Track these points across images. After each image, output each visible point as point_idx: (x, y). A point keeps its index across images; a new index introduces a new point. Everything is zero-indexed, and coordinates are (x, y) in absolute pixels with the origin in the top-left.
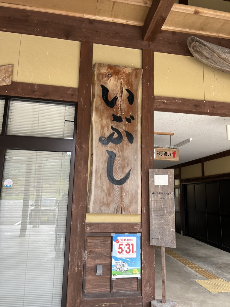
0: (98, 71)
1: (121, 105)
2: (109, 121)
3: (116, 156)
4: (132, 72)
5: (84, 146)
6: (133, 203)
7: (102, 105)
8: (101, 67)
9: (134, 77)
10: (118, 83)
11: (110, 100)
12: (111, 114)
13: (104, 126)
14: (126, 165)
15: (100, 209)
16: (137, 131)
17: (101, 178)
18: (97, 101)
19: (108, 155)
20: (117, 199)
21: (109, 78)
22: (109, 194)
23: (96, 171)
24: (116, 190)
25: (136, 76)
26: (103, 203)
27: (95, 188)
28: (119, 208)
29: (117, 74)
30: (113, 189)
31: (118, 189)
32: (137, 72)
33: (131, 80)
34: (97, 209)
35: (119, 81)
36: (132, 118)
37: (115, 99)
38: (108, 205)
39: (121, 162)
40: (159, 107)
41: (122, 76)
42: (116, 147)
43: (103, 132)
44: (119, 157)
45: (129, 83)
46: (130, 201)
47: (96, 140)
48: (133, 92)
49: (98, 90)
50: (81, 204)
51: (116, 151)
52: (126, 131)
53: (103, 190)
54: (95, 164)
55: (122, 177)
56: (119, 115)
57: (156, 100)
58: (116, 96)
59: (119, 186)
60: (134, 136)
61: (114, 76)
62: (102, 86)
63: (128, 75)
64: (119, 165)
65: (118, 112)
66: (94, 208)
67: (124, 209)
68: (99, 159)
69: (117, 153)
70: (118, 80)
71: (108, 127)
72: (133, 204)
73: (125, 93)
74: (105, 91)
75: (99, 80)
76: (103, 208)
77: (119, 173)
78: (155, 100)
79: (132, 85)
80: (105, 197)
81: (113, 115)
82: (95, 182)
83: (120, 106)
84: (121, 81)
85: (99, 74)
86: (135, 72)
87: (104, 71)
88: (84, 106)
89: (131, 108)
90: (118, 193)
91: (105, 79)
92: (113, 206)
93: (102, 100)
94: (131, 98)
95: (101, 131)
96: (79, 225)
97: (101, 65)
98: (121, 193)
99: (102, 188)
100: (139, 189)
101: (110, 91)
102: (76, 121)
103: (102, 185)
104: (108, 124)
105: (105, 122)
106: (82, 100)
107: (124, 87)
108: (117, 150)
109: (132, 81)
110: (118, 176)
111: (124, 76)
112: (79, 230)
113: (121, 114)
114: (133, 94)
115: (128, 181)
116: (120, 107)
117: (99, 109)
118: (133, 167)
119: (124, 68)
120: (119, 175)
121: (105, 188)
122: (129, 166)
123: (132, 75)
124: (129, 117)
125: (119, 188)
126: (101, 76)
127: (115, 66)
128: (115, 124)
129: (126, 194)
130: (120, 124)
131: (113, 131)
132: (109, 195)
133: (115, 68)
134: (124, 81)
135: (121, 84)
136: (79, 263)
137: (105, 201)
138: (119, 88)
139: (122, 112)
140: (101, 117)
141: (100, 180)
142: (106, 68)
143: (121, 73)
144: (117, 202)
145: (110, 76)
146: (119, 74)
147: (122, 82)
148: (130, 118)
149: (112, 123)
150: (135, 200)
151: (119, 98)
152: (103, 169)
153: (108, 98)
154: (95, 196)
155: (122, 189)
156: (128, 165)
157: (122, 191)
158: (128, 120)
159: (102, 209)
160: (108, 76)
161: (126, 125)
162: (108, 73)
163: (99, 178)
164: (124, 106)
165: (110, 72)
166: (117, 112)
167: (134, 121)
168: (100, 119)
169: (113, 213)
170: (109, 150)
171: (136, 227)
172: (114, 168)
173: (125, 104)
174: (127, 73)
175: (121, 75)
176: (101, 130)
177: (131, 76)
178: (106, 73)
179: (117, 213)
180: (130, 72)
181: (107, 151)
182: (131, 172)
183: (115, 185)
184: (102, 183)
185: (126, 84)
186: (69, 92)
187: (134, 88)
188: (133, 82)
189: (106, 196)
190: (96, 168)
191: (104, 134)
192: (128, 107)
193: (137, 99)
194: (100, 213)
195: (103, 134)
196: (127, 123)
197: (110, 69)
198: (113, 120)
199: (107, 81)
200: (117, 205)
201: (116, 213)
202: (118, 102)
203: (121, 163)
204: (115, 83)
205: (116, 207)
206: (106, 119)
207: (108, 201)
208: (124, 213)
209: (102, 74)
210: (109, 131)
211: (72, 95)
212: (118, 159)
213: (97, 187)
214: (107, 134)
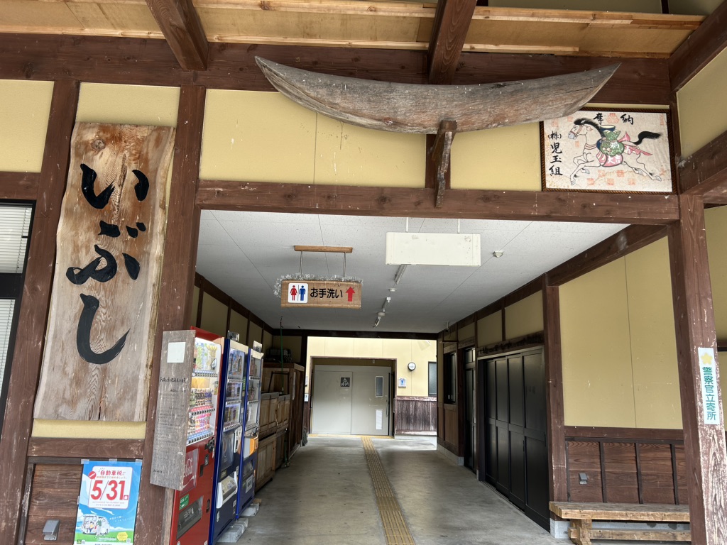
0: (79, 137)
1: (119, 202)
2: (92, 235)
3: (100, 307)
4: (150, 135)
5: (39, 287)
6: (125, 399)
7: (79, 204)
8: (85, 128)
9: (152, 144)
10: (118, 159)
11: (97, 194)
12: (98, 222)
13: (80, 245)
14: (118, 323)
15: (56, 411)
16: (149, 254)
17: (63, 349)
18: (73, 196)
19: (82, 302)
20: (94, 391)
21: (100, 149)
22: (77, 381)
23: (55, 337)
24: (93, 374)
25: (158, 142)
26: (64, 398)
27: (49, 370)
28: (96, 409)
29: (116, 141)
30: (87, 371)
31: (97, 371)
32: (159, 134)
33: (145, 151)
34: (51, 410)
35: (121, 155)
36: (142, 226)
37: (109, 190)
38: (73, 403)
39: (109, 316)
40: (207, 202)
41: (128, 144)
42: (102, 286)
43: (78, 258)
44: (106, 307)
45: (140, 157)
46: (119, 395)
47: (60, 273)
48: (149, 176)
49: (75, 175)
50: (23, 400)
51: (99, 296)
52: (125, 255)
53: (65, 373)
54: (54, 321)
55: (108, 348)
56: (113, 222)
57: (202, 187)
58: (111, 186)
59: (98, 366)
60: (142, 265)
61: (110, 145)
62: (84, 167)
63: (140, 142)
64: (104, 324)
65: (113, 216)
66: (44, 409)
67: (105, 411)
68: (64, 312)
69: (103, 299)
70: (117, 154)
71: (88, 248)
72: (126, 401)
73: (131, 178)
74: (89, 175)
75: (78, 155)
76: (63, 409)
77: (102, 339)
78: (200, 189)
79: (146, 161)
80: (68, 387)
81: (102, 223)
82: (51, 359)
83: (117, 204)
84: (125, 155)
85: (78, 144)
86: (155, 134)
87: (90, 136)
88: (48, 207)
89: (140, 207)
90: (97, 379)
91: (91, 153)
92: (83, 406)
93: (82, 194)
94: (143, 187)
95: (74, 257)
96: (15, 441)
97: (86, 125)
98: (103, 380)
99: (64, 369)
100: (141, 371)
101: (99, 176)
102: (29, 237)
103: (65, 363)
104: (89, 241)
105: (82, 238)
106: (45, 197)
107: (130, 164)
108: (103, 293)
109: (147, 153)
110: (99, 346)
111: (132, 144)
112: (14, 451)
113: (118, 221)
114: (146, 179)
115: (120, 356)
116: (118, 206)
117: (73, 212)
118: (133, 328)
119: (132, 128)
120: (101, 343)
121: (70, 369)
122: (125, 325)
123: (149, 141)
124: (134, 226)
125: (98, 369)
126: (83, 147)
127: (114, 125)
128: (103, 242)
129: (113, 382)
130: (115, 240)
131: (97, 256)
132: (77, 384)
133: (114, 130)
134: (131, 154)
135: (124, 159)
136: (10, 514)
137: (68, 395)
138: (119, 168)
139: (120, 217)
140: (75, 228)
141: (60, 355)
142: (96, 130)
143: (126, 139)
144: (93, 397)
145: (102, 145)
146: (121, 139)
147: (127, 156)
148: (136, 228)
149: (96, 239)
150: (131, 394)
151: (117, 189)
152: (70, 332)
153: (94, 189)
154: (48, 385)
155: (105, 371)
156: (123, 323)
157: (105, 376)
158: (132, 232)
159: (60, 411)
160: (96, 147)
161: (126, 242)
162: (99, 141)
163: (60, 350)
164: (127, 205)
165: (104, 138)
166: (111, 217)
167: (145, 233)
168: (73, 233)
169: (81, 420)
170: (86, 293)
171: (132, 448)
172: (93, 328)
173: (129, 199)
174: (139, 137)
175: (125, 142)
176: (72, 253)
177: (146, 143)
178: (94, 142)
179: (89, 419)
180: (146, 135)
181: (83, 296)
182: (128, 338)
183: (91, 364)
184: (66, 360)
185: (134, 160)
186: (21, 183)
187: (151, 167)
188: (150, 155)
189: (71, 386)
190: (55, 331)
191: (79, 262)
192: (134, 205)
193: (155, 187)
194: (57, 418)
195: (77, 262)
196: (129, 237)
197: (104, 133)
198: (101, 234)
199: (95, 157)
200: (92, 403)
201: (88, 419)
202: (115, 197)
203: (109, 319)
204: (110, 159)
205: (90, 407)
206: (85, 233)
207: (73, 396)
208: (104, 419)
209: (86, 144)
210: (89, 255)
211: (28, 187)
212: (104, 311)
213: (52, 368)
214: (85, 262)
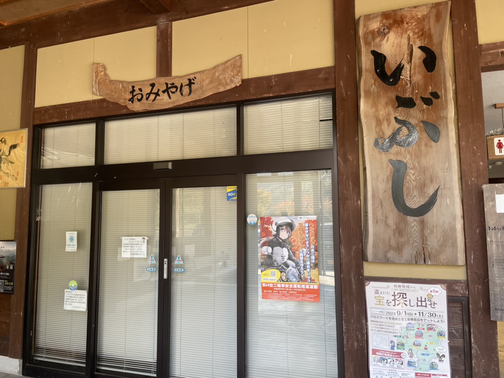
0: (365, 29)
1: (410, 77)
2: (390, 109)
3: (408, 169)
4: (430, 11)
5: (350, 157)
6: (446, 246)
7: (375, 85)
8: (369, 20)
9: (432, 20)
10: (403, 40)
11: (389, 73)
12: (394, 97)
13: (381, 119)
14: (428, 181)
15: (386, 256)
16: (447, 118)
17: (382, 206)
18: (368, 80)
19: (391, 166)
20: (416, 239)
21: (385, 35)
22: (399, 231)
23: (373, 196)
24: (412, 225)
25: (438, 17)
26: (390, 245)
27: (373, 223)
28: (420, 254)
29: (399, 25)
30: (406, 223)
31: (415, 223)
32: (438, 10)
33: (427, 27)
34: (381, 256)
35: (405, 36)
36: (435, 95)
37: (400, 68)
38: (399, 249)
39: (418, 176)
40: (493, 64)
41: (410, 24)
42: (406, 151)
43: (381, 130)
44: (414, 168)
45: (423, 33)
46: (440, 243)
47: (368, 144)
48: (434, 49)
49: (366, 61)
50: (354, 247)
51: (407, 159)
52: (422, 121)
53: (387, 225)
54: (371, 184)
55: (422, 203)
56: (408, 95)
57: (485, 51)
58: (400, 64)
59: (416, 218)
60: (441, 128)
61: (394, 29)
62: (374, 53)
63: (421, 21)
64: (415, 183)
65: (406, 90)
66: (375, 255)
67: (429, 256)
68: (378, 176)
69: (410, 162)
70: (402, 35)
71: (388, 121)
72: (448, 248)
73: (418, 54)
74: (379, 59)
75: (367, 43)
76: (391, 255)
77: (415, 196)
78: (483, 53)
79: (430, 37)
80: (392, 236)
81: (398, 98)
82: (373, 214)
83: (409, 79)
84: (409, 35)
85: (366, 35)
86: (434, 11)
87: (375, 25)
88: (346, 93)
89: (431, 78)
90: (416, 229)
91: (378, 40)
92: (408, 252)
93: (376, 76)
94: (430, 60)
95: (378, 129)
96: (353, 279)
97: (368, 17)
98: (422, 230)
99: (386, 222)
100: (457, 222)
101: (388, 58)
102: (334, 119)
103: (386, 217)
104: (389, 114)
105: (382, 113)
106: (342, 84)
107: (415, 42)
108: (408, 157)
109: (429, 29)
110: (414, 201)
111: (414, 24)
112: (354, 287)
113: (412, 93)
114: (433, 52)
115: (435, 209)
116: (410, 81)
117: (371, 92)
118: (442, 184)
119: (412, 9)
120: (415, 199)
121: (391, 222)
122: (435, 182)
123: (429, 18)
124: (428, 96)
125: (416, 221)
126: (370, 36)
127: (395, 11)
128: (401, 113)
129: (432, 232)
130: (412, 110)
131: (397, 126)
132: (399, 234)
133: (396, 15)
134: (415, 33)
135: (409, 39)
136: (360, 336)
137: (393, 243)
138: (405, 48)
139: (413, 90)
140: (375, 105)
141: (381, 210)
142: (379, 19)
143: (408, 20)
144: (416, 244)
145: (387, 30)
146: (402, 22)
147: (411, 35)
148: (430, 97)
149: (395, 112)
150: (451, 241)
151: (407, 67)
152: (385, 191)
153: (386, 70)
154: (375, 235)
155: (423, 224)
156: (432, 181)
157: (423, 227)
158: (427, 102)
159: (389, 256)
160: (382, 33)
161: (423, 110)
162: (383, 28)
163: (380, 206)
164: (418, 78)
165: (387, 24)
166: (405, 91)
167: (439, 100)
168: (374, 110)
169: (408, 263)
170: (394, 158)
171: (456, 288)
172: (405, 188)
173: (419, 73)
174: (419, 16)
175: (407, 23)
176: (376, 127)
177: (426, 20)
178: (379, 29)
179: (416, 263)
180: (425, 13)
181: (390, 160)
182: (439, 193)
183: (409, 217)
184: (386, 214)
185: (418, 38)
186: (320, 76)
187: (436, 40)
188: (433, 31)
189: (394, 235)
190: (373, 191)
191: (383, 133)
192: (425, 77)
193: (442, 58)
194: (387, 261)
195: (381, 133)
196: (425, 106)
197: (387, 19)
198: (398, 107)
199: (382, 42)
200: (416, 249)
201: (414, 262)
202: (405, 74)
203: (418, 178)
204: (396, 42)
205: (415, 253)
206: (384, 107)
207: (398, 244)
208: (430, 263)
209: (373, 32)
210: (391, 126)
211: (326, 79)
212: (412, 172)
213: (376, 221)
214: (388, 132)
